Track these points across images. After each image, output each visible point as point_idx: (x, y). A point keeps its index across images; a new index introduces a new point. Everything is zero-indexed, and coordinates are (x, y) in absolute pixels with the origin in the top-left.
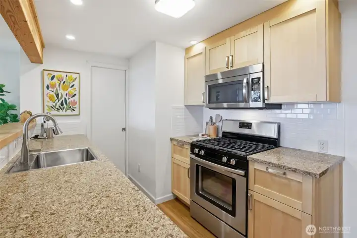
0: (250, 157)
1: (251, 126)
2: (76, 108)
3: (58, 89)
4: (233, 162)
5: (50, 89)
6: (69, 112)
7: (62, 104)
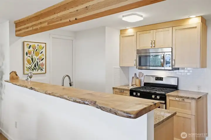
0: (167, 94)
1: (163, 79)
2: (43, 68)
3: (33, 55)
4: (158, 97)
5: (28, 55)
6: (39, 71)
7: (35, 66)
